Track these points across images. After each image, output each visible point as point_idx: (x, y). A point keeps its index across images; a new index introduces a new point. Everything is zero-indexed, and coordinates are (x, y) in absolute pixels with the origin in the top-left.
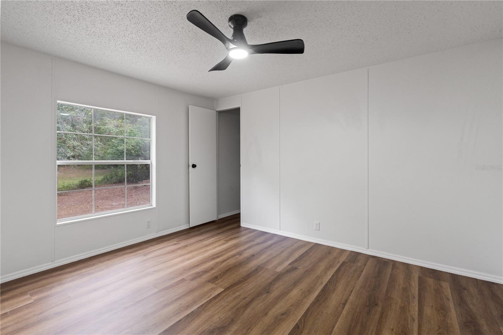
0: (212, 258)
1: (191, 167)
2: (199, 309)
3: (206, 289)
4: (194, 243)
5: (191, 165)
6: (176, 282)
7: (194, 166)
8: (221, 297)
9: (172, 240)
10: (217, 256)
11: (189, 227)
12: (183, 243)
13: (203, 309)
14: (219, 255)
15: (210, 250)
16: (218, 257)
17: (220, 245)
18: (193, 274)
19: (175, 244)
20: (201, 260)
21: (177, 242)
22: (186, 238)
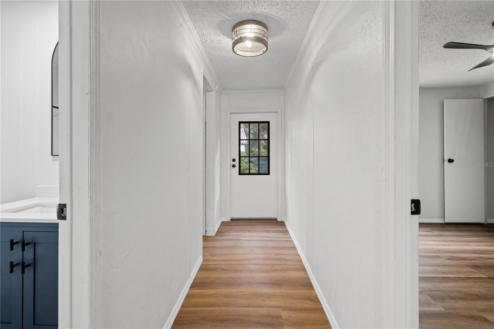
0: (474, 252)
1: (446, 163)
2: (456, 278)
3: (464, 270)
4: (450, 236)
5: (446, 159)
6: (431, 256)
7: (451, 161)
8: (483, 280)
9: (424, 228)
10: (482, 252)
11: (444, 222)
12: (436, 233)
13: (460, 280)
14: (483, 252)
15: (471, 246)
16: (483, 254)
17: (485, 246)
18: (449, 256)
19: (428, 231)
20: (460, 250)
21: (429, 231)
22: (440, 230)
